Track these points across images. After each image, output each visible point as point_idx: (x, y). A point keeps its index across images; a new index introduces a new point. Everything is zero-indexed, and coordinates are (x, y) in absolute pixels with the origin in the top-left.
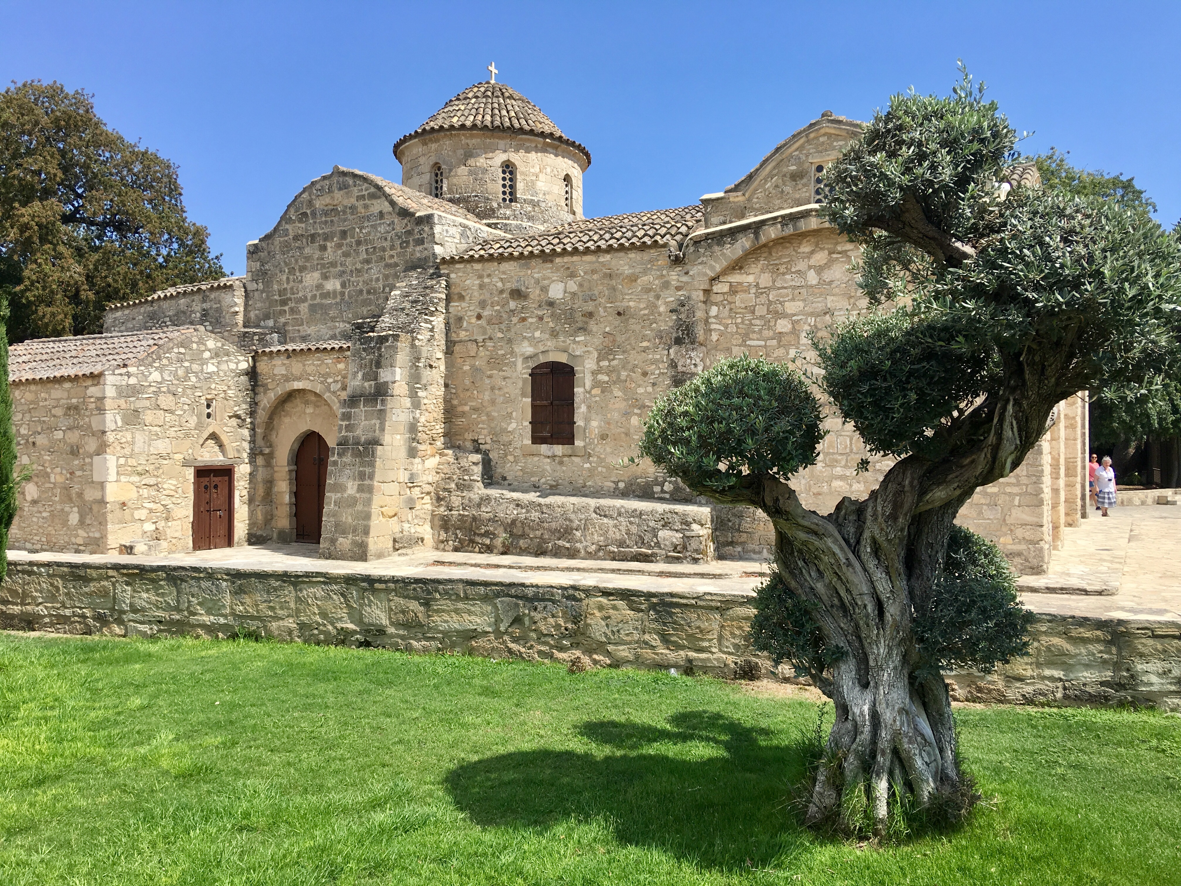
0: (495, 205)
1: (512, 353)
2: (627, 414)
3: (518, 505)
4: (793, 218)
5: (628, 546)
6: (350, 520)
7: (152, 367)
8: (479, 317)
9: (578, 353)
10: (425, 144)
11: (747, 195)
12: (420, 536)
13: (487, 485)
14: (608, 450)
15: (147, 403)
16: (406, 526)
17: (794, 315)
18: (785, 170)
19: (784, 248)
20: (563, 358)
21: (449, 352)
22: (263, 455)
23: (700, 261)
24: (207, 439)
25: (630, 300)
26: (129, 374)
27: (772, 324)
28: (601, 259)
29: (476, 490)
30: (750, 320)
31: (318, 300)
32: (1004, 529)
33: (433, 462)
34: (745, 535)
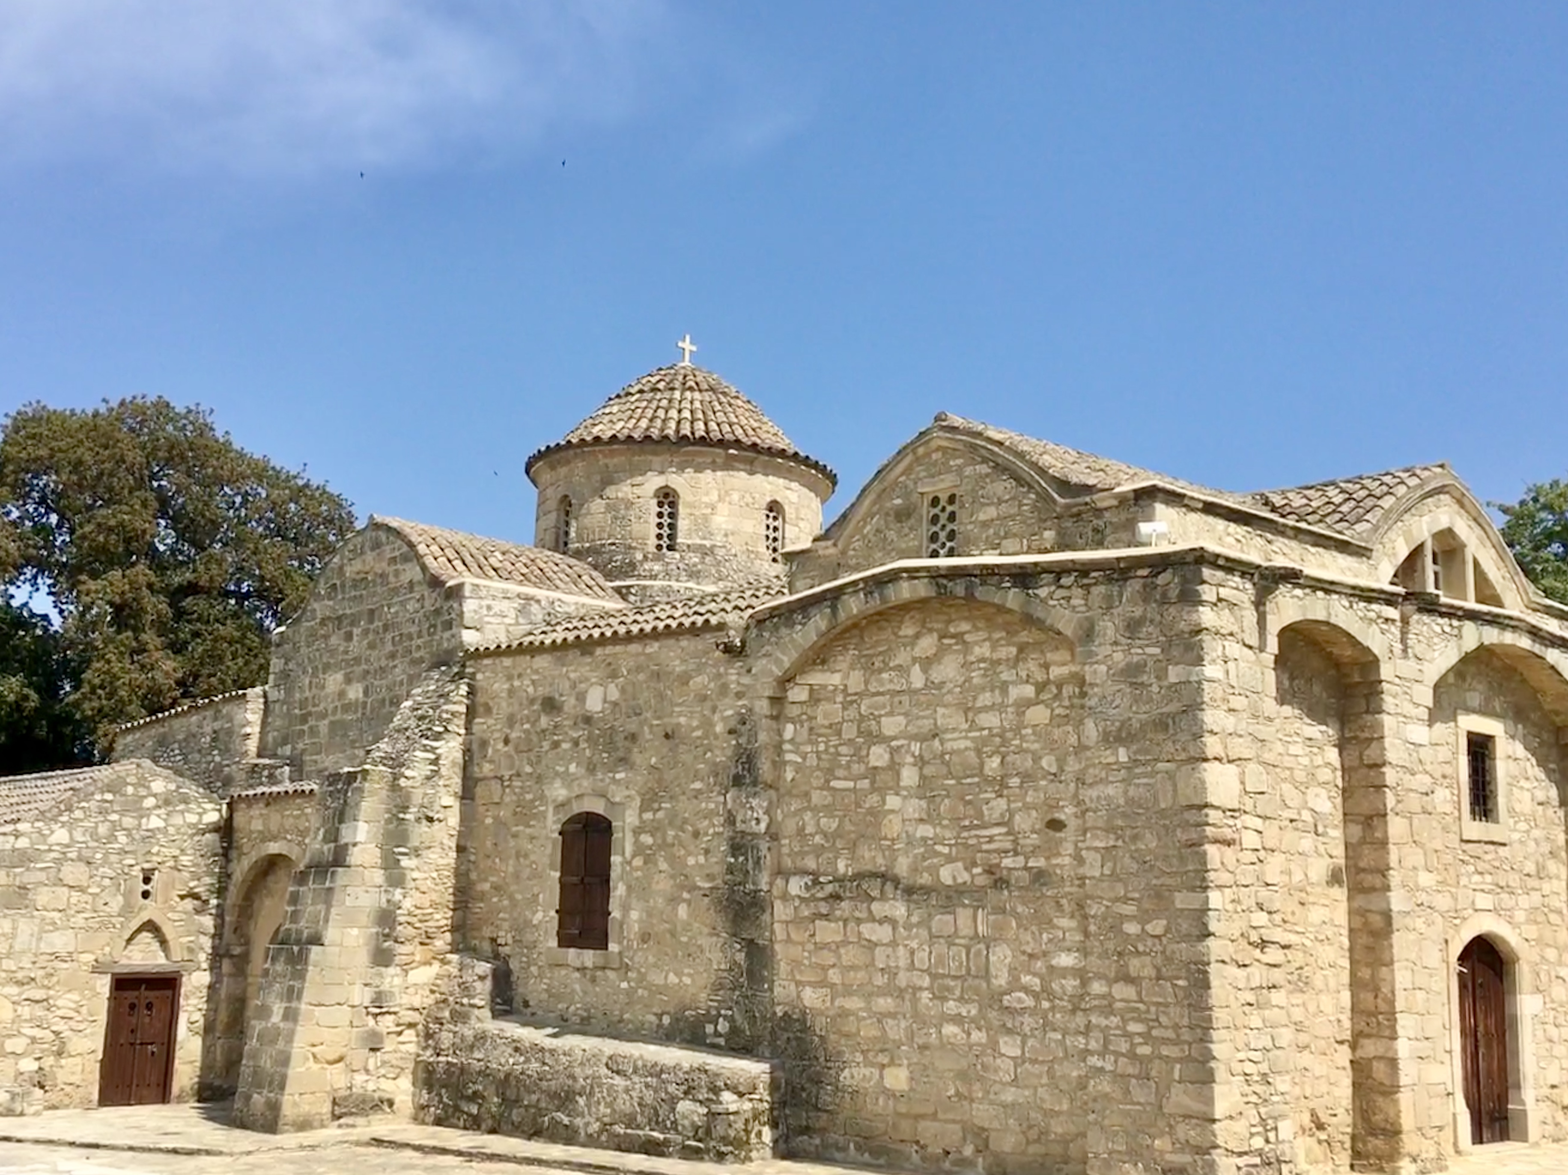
0: (639, 556)
1: (542, 798)
2: (674, 900)
3: (517, 1049)
4: (880, 582)
5: (638, 1127)
6: (268, 1065)
7: (56, 822)
8: (506, 741)
9: (617, 799)
10: (553, 468)
11: (840, 545)
12: (386, 1096)
13: (496, 1015)
14: (651, 959)
15: (42, 876)
16: (359, 1078)
17: (895, 738)
18: (888, 505)
19: (880, 629)
20: (598, 807)
21: (467, 794)
22: (232, 956)
23: (763, 651)
24: (139, 930)
25: (680, 714)
26: (17, 835)
27: (864, 753)
28: (649, 650)
29: (473, 1021)
30: (836, 747)
31: (338, 716)
32: (1161, 1124)
33: (424, 975)
34: (825, 1116)
